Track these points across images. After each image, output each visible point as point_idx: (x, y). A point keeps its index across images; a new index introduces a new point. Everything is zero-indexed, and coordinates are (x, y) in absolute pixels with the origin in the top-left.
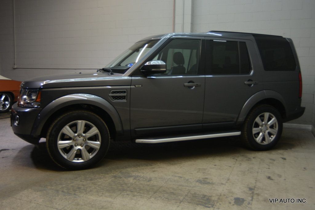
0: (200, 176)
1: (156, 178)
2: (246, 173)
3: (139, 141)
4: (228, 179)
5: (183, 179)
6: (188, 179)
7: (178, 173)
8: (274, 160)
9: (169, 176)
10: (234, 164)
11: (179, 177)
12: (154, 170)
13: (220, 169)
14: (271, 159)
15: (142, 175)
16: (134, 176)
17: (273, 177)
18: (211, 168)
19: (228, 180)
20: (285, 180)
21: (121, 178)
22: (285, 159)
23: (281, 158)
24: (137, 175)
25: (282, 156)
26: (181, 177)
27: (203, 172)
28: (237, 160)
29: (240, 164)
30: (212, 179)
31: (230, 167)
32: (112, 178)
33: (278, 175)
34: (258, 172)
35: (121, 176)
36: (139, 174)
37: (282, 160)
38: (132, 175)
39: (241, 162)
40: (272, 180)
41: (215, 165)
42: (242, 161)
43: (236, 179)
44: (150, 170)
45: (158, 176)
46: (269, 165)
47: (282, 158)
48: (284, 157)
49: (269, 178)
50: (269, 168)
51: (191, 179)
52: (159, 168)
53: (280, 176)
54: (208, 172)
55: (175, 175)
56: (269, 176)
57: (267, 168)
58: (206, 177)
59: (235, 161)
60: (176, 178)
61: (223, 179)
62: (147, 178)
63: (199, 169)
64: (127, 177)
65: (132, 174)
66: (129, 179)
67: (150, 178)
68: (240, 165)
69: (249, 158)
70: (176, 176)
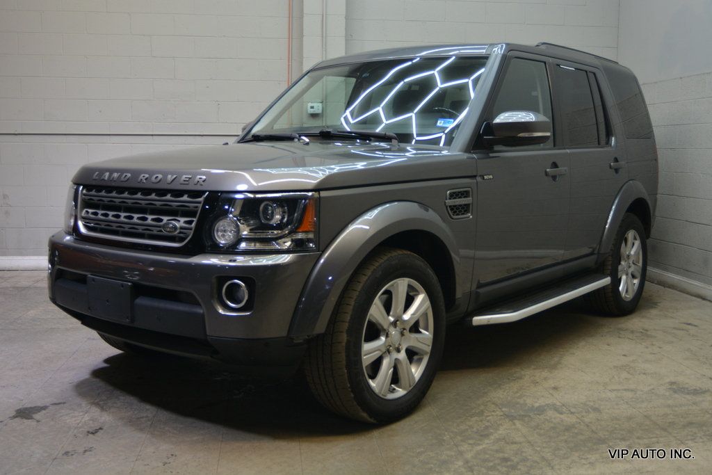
3: (479, 320)
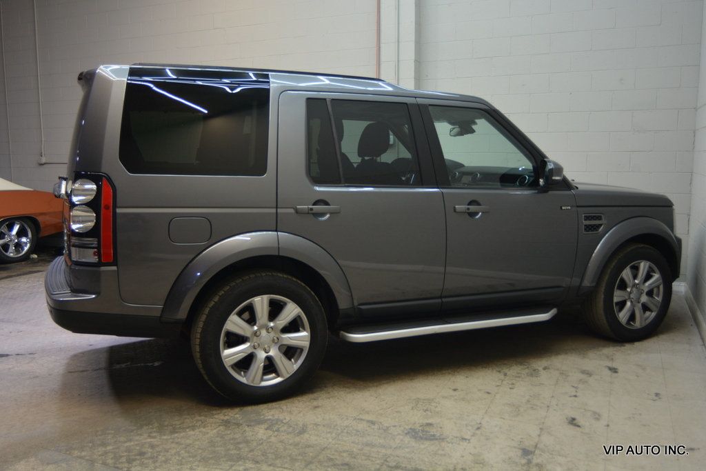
0: (416, 418)
1: (317, 425)
2: (522, 410)
4: (479, 426)
5: (376, 427)
6: (388, 428)
7: (368, 413)
8: (589, 374)
9: (347, 419)
10: (498, 386)
11: (368, 421)
12: (315, 403)
13: (463, 399)
14: (583, 372)
15: (288, 419)
16: (270, 419)
17: (580, 421)
18: (444, 397)
19: (478, 428)
20: (608, 426)
21: (238, 425)
22: (614, 370)
23: (607, 370)
24: (276, 417)
25: (610, 364)
26: (373, 423)
27: (425, 408)
28: (505, 375)
29: (511, 386)
30: (441, 428)
31: (488, 393)
32: (219, 426)
33: (595, 413)
34: (548, 407)
35: (241, 422)
36: (281, 417)
37: (609, 373)
38: (266, 418)
39: (514, 382)
40: (579, 426)
41: (455, 390)
42: (519, 377)
43: (496, 426)
44: (308, 403)
45: (323, 419)
46: (576, 388)
47: (610, 369)
48: (614, 365)
49: (572, 422)
50: (575, 396)
51: (395, 426)
52: (329, 398)
53: (597, 416)
54: (436, 407)
55: (361, 417)
56: (573, 417)
57: (571, 397)
58: (430, 421)
59: (502, 377)
60: (361, 426)
61: (466, 425)
62: (297, 425)
63: (418, 400)
64: (252, 424)
65: (267, 415)
66: (256, 429)
67: (304, 425)
68: (511, 388)
69: (534, 370)
70: (362, 419)
